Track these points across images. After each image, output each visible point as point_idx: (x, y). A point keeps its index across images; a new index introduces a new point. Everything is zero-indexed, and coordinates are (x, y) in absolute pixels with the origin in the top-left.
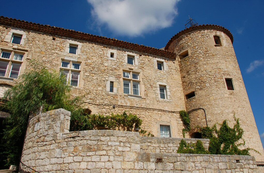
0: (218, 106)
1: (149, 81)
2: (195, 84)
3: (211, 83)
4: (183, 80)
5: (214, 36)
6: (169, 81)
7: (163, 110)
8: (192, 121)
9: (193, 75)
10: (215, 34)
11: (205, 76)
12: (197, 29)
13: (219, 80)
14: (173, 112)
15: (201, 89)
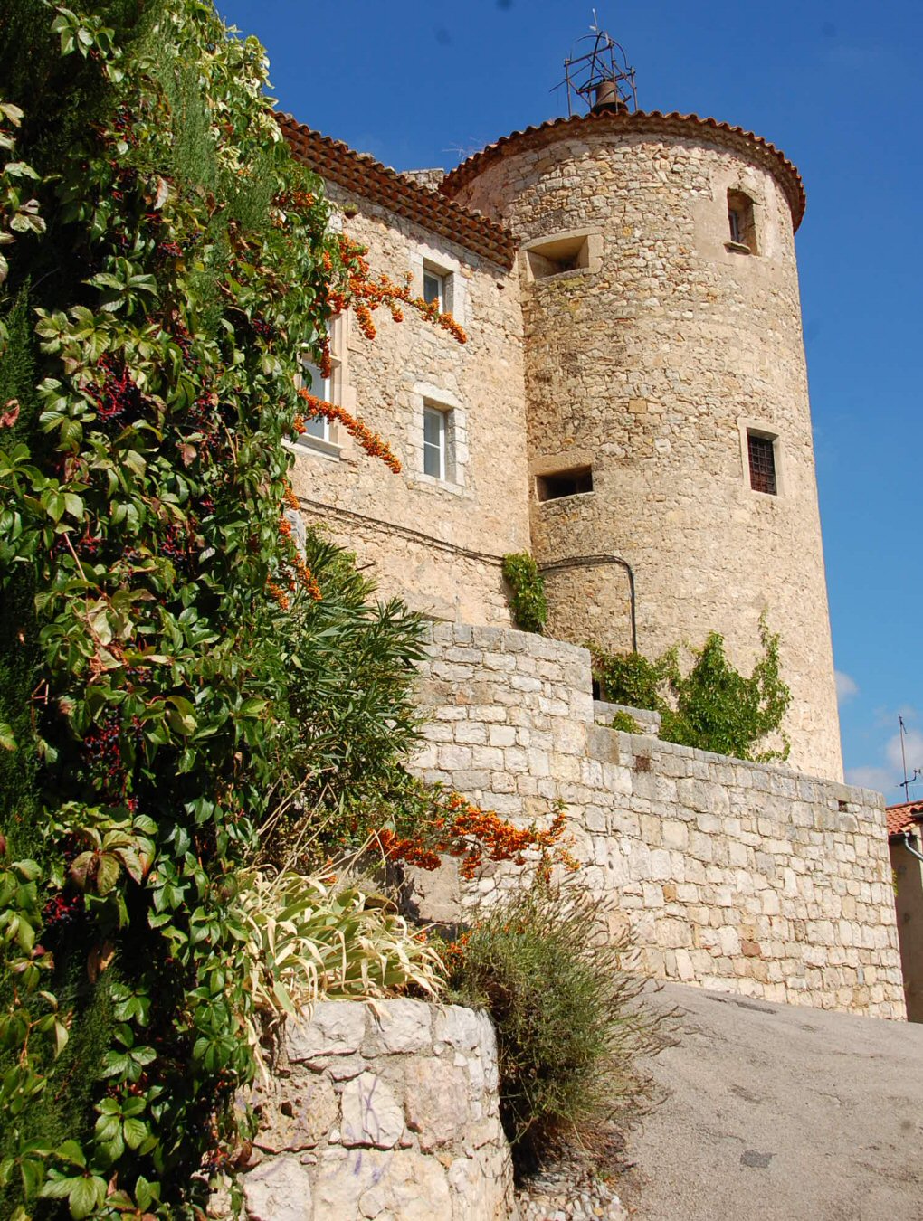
0: (698, 563)
1: (382, 371)
2: (598, 431)
3: (680, 442)
4: (537, 391)
5: (729, 189)
6: (467, 387)
7: (429, 538)
8: (556, 613)
9: (598, 378)
10: (736, 178)
11: (659, 398)
12: (653, 132)
13: (720, 431)
14: (475, 556)
15: (627, 462)
